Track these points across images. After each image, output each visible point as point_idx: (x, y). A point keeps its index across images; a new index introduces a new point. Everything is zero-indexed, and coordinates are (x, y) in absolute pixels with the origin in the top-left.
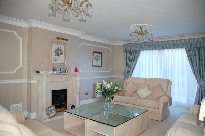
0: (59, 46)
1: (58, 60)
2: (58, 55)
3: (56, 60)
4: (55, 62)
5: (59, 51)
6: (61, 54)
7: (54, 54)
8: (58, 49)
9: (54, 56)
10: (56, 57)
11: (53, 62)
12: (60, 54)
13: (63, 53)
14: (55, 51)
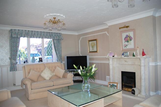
0: (128, 34)
1: (128, 46)
2: (128, 41)
3: (126, 46)
4: (125, 48)
5: (128, 38)
6: (131, 40)
7: (124, 41)
8: (127, 36)
9: (124, 43)
10: (126, 43)
11: (124, 48)
12: (129, 40)
13: (132, 38)
14: (125, 39)
